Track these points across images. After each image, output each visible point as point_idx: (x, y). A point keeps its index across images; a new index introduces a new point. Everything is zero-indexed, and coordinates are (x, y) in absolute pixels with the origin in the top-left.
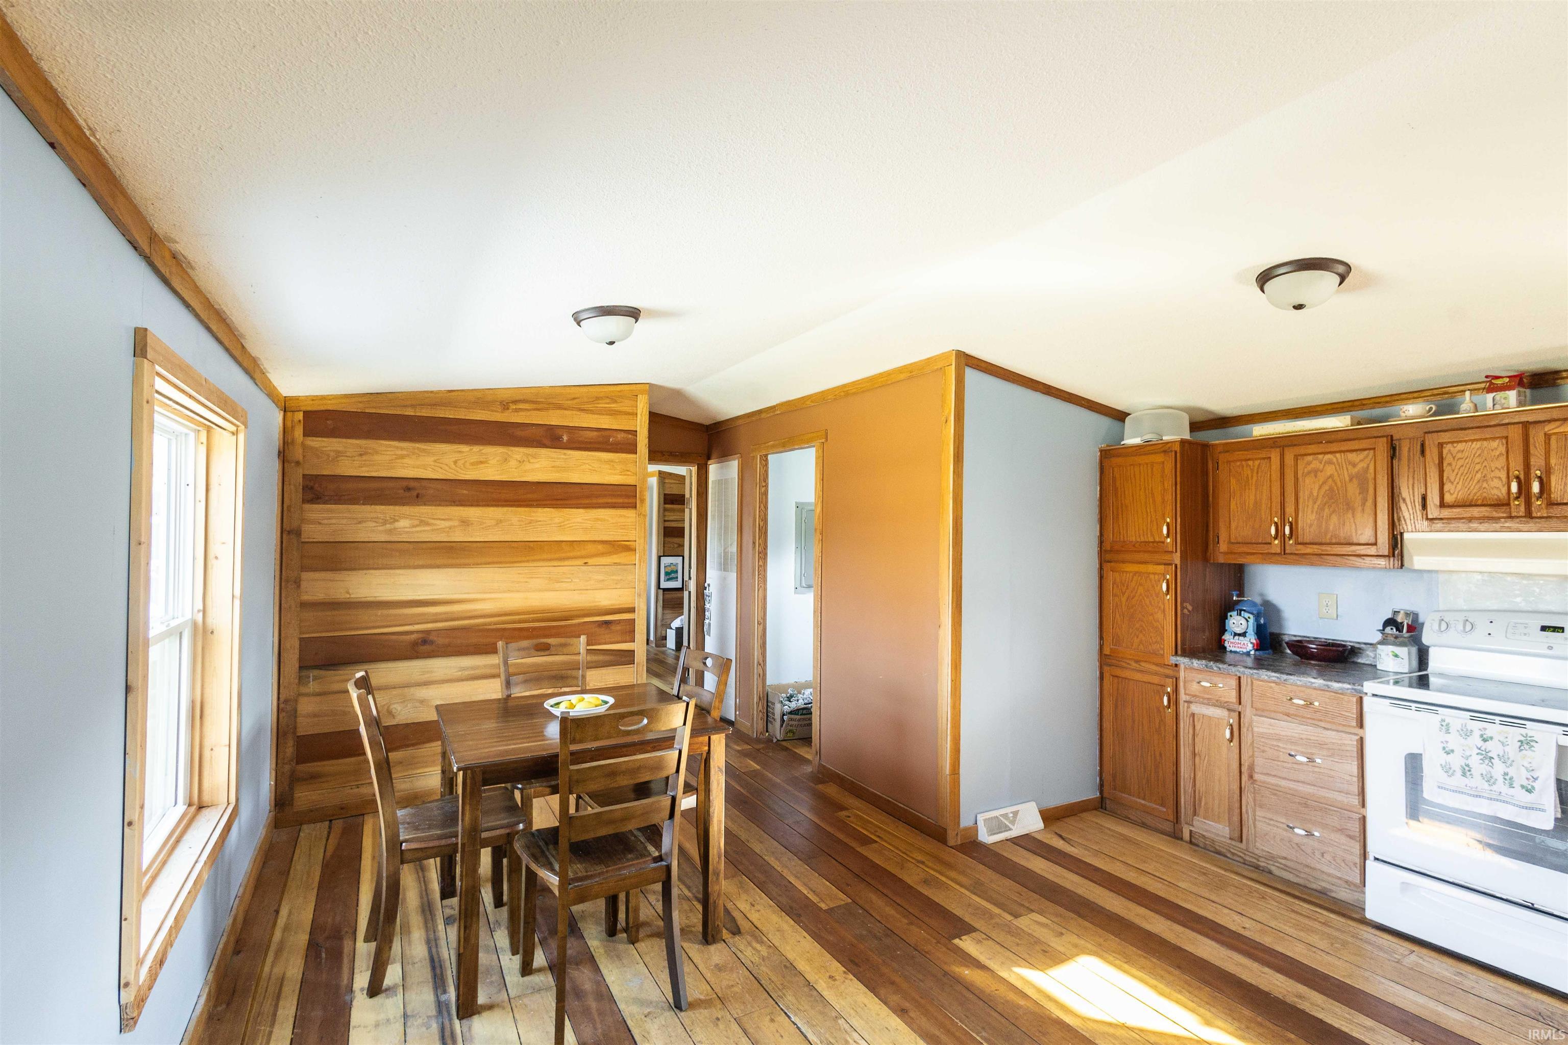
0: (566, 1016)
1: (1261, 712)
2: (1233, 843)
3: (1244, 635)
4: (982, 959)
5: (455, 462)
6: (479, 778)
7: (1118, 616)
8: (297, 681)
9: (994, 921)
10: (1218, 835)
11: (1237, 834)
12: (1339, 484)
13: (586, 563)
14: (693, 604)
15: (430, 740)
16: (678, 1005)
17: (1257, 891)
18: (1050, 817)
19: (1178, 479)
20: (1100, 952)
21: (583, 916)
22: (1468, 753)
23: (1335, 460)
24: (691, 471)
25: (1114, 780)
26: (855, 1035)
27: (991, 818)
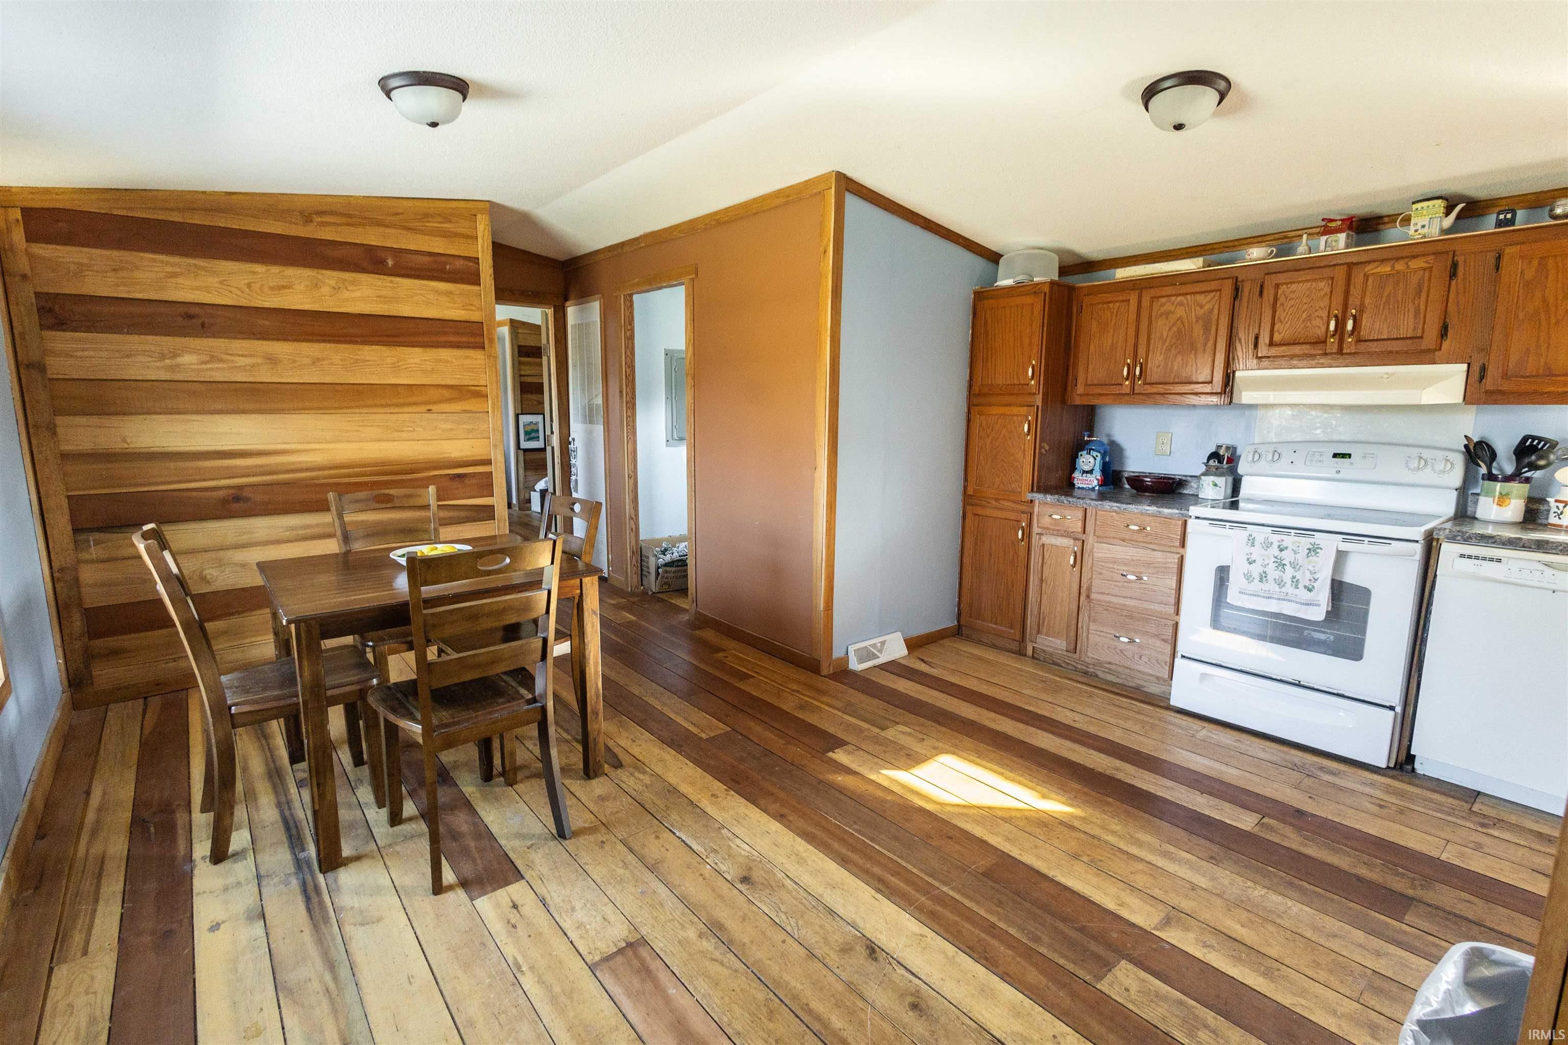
0: (443, 858)
1: (1101, 539)
2: (1069, 654)
3: (1091, 472)
4: (854, 766)
5: (249, 286)
6: (316, 632)
7: (982, 458)
8: (72, 546)
9: (863, 735)
10: (1057, 649)
11: (1072, 647)
12: (1186, 325)
13: (429, 410)
14: (557, 460)
15: (260, 607)
16: (561, 834)
17: (1086, 692)
18: (913, 644)
19: (1046, 321)
20: (955, 750)
21: (456, 765)
22: (1266, 562)
23: (1185, 301)
24: (547, 315)
25: (971, 610)
26: (738, 841)
27: (862, 649)
